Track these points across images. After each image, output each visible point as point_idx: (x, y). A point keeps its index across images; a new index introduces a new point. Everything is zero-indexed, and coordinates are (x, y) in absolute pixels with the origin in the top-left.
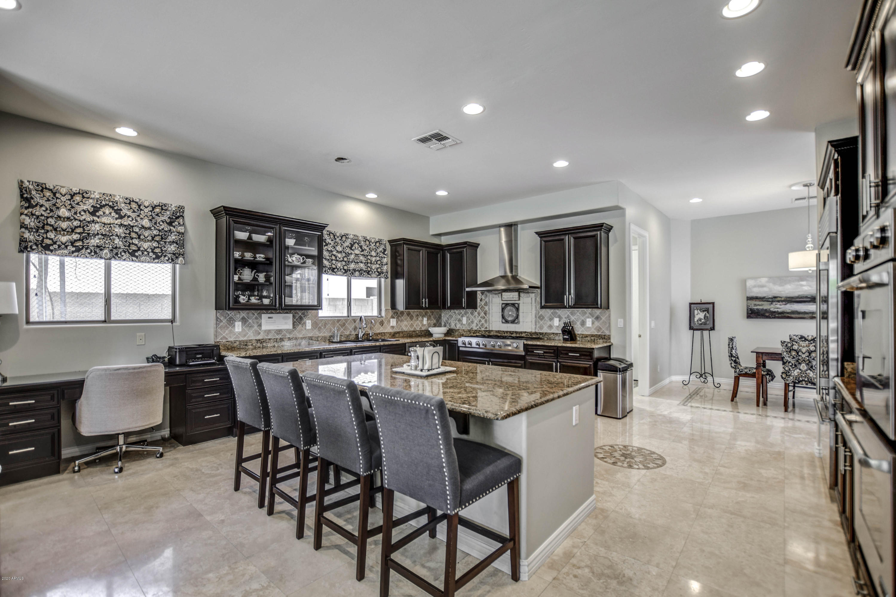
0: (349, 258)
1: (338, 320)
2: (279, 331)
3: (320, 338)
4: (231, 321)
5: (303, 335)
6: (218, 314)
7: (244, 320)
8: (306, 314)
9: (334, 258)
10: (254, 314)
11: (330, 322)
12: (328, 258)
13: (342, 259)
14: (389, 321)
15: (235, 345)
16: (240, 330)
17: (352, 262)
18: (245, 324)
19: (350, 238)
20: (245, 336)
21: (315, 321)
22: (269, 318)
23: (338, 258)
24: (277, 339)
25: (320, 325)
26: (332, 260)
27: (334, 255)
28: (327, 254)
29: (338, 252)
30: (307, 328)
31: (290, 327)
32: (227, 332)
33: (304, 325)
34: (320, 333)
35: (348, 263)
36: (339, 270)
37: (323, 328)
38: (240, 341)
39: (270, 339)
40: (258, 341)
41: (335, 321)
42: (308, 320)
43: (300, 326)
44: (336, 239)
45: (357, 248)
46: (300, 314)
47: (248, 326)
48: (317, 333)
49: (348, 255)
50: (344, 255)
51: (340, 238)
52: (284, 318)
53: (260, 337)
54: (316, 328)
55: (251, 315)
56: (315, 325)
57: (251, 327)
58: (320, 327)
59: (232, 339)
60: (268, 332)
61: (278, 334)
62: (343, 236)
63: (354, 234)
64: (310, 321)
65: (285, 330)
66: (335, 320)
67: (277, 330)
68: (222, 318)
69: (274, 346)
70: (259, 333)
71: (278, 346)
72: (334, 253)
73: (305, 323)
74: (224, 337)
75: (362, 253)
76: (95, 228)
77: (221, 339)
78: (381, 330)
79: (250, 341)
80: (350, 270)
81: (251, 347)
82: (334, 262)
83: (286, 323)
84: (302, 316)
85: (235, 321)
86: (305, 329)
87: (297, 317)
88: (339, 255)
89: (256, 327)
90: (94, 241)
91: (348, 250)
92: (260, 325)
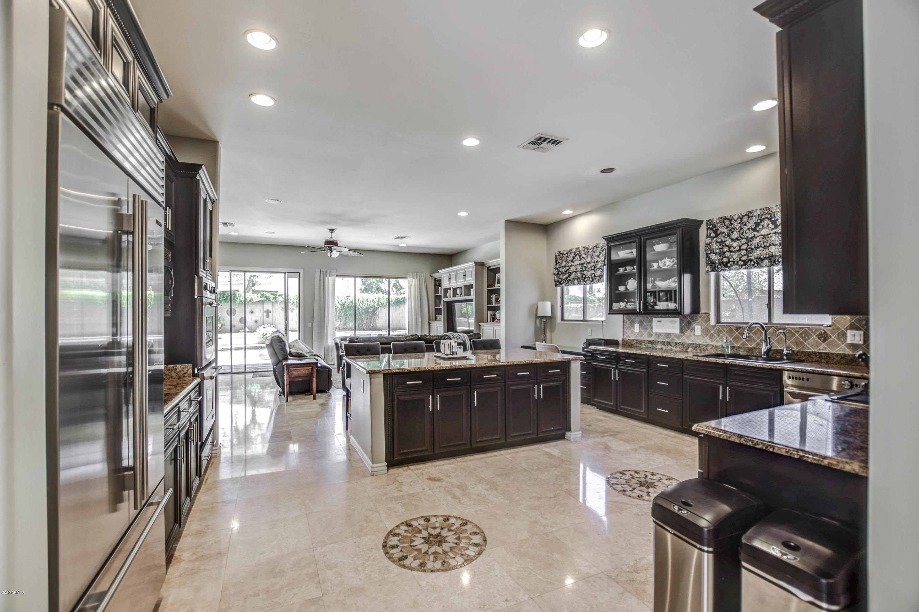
0: (749, 244)
1: (737, 327)
2: (668, 335)
3: (710, 347)
4: (632, 323)
5: (692, 341)
6: (625, 317)
7: (641, 323)
8: (695, 318)
9: (726, 249)
10: (648, 318)
11: (725, 329)
12: (717, 251)
13: (738, 248)
14: (844, 335)
15: (634, 342)
16: (638, 331)
17: (759, 248)
18: (642, 326)
19: (755, 216)
20: (641, 336)
21: (706, 327)
22: (658, 321)
23: (732, 249)
24: (664, 342)
25: (712, 332)
26: (725, 253)
27: (727, 246)
28: (717, 247)
29: (733, 240)
30: (696, 334)
31: (677, 331)
32: (630, 331)
33: (693, 331)
34: (712, 341)
35: (750, 251)
36: (736, 262)
37: (715, 335)
38: (637, 340)
39: (658, 342)
40: (649, 342)
41: (733, 329)
42: (697, 325)
43: (689, 331)
44: (732, 224)
45: (765, 226)
46: (689, 319)
47: (643, 328)
48: (708, 341)
49: (749, 240)
50: (743, 241)
51: (739, 221)
52: (671, 322)
53: (652, 339)
54: (707, 335)
55: (646, 319)
56: (706, 331)
57: (646, 329)
58: (712, 335)
59: (632, 338)
60: (659, 335)
61: (667, 338)
62: (743, 216)
63: (762, 207)
64: (699, 327)
65: (673, 334)
66: (733, 327)
67: (666, 334)
68: (627, 321)
69: (662, 349)
70: (652, 335)
71: (666, 349)
72: (728, 243)
73: (694, 329)
74: (628, 336)
75: (774, 231)
76: (573, 268)
77: (626, 337)
78: (821, 347)
79: (644, 341)
80: (751, 260)
81: (644, 346)
82: (728, 254)
83: (673, 327)
84: (691, 320)
85: (635, 323)
86: (694, 335)
87: (685, 322)
88: (735, 244)
89: (649, 330)
90: (572, 276)
91: (750, 234)
92: (652, 328)
